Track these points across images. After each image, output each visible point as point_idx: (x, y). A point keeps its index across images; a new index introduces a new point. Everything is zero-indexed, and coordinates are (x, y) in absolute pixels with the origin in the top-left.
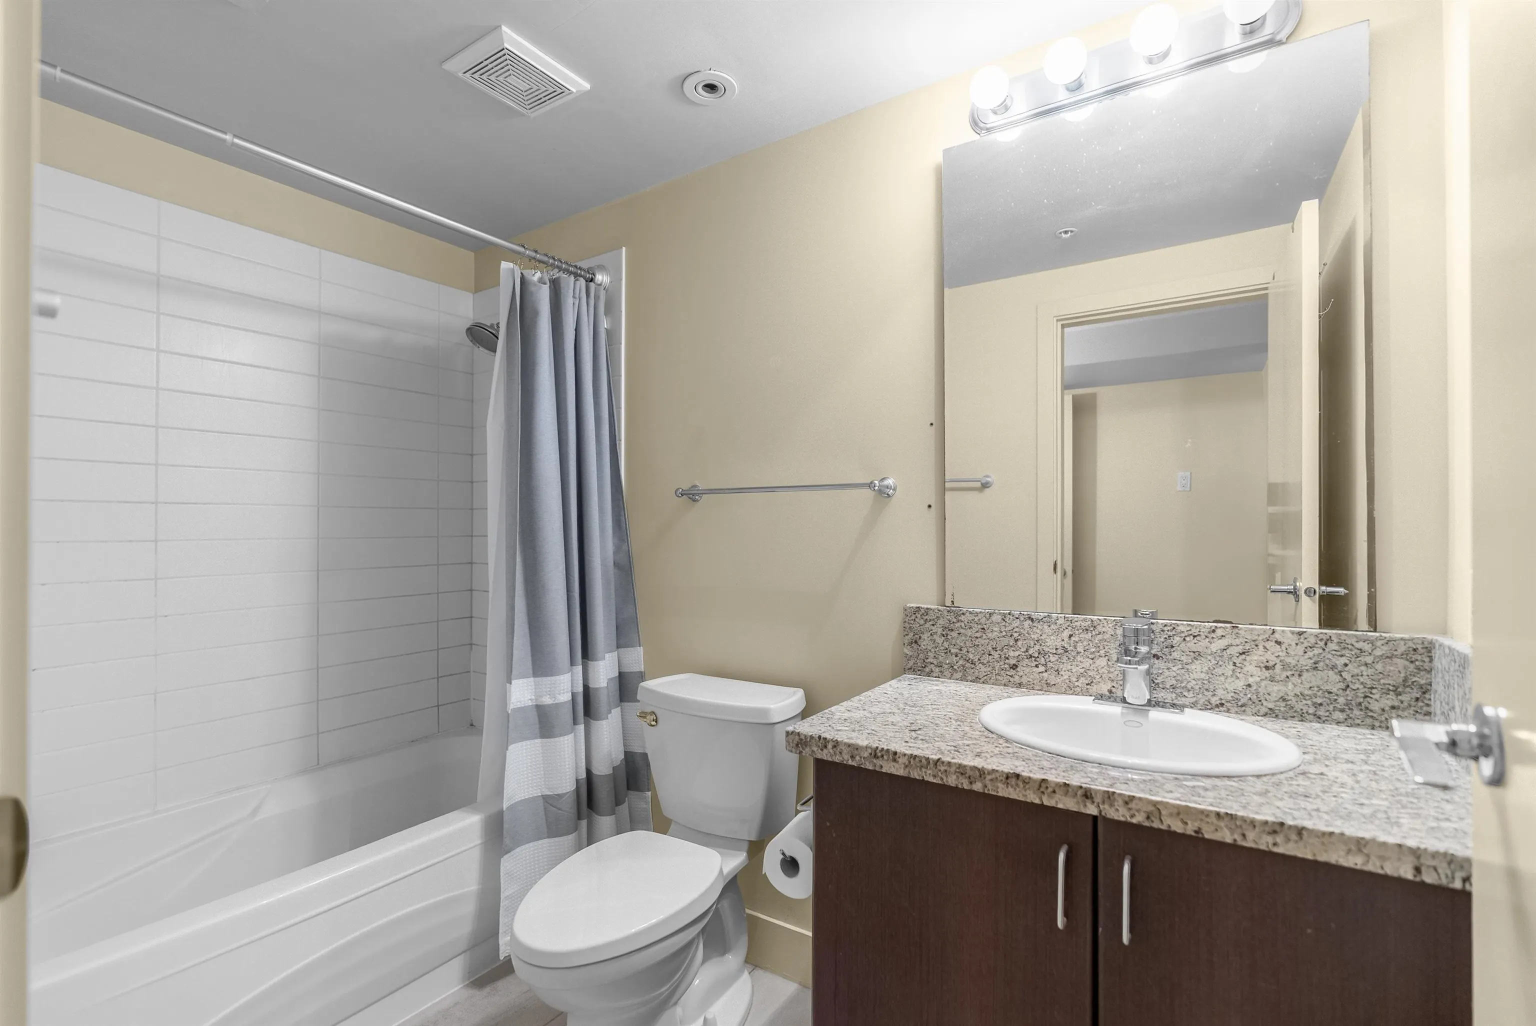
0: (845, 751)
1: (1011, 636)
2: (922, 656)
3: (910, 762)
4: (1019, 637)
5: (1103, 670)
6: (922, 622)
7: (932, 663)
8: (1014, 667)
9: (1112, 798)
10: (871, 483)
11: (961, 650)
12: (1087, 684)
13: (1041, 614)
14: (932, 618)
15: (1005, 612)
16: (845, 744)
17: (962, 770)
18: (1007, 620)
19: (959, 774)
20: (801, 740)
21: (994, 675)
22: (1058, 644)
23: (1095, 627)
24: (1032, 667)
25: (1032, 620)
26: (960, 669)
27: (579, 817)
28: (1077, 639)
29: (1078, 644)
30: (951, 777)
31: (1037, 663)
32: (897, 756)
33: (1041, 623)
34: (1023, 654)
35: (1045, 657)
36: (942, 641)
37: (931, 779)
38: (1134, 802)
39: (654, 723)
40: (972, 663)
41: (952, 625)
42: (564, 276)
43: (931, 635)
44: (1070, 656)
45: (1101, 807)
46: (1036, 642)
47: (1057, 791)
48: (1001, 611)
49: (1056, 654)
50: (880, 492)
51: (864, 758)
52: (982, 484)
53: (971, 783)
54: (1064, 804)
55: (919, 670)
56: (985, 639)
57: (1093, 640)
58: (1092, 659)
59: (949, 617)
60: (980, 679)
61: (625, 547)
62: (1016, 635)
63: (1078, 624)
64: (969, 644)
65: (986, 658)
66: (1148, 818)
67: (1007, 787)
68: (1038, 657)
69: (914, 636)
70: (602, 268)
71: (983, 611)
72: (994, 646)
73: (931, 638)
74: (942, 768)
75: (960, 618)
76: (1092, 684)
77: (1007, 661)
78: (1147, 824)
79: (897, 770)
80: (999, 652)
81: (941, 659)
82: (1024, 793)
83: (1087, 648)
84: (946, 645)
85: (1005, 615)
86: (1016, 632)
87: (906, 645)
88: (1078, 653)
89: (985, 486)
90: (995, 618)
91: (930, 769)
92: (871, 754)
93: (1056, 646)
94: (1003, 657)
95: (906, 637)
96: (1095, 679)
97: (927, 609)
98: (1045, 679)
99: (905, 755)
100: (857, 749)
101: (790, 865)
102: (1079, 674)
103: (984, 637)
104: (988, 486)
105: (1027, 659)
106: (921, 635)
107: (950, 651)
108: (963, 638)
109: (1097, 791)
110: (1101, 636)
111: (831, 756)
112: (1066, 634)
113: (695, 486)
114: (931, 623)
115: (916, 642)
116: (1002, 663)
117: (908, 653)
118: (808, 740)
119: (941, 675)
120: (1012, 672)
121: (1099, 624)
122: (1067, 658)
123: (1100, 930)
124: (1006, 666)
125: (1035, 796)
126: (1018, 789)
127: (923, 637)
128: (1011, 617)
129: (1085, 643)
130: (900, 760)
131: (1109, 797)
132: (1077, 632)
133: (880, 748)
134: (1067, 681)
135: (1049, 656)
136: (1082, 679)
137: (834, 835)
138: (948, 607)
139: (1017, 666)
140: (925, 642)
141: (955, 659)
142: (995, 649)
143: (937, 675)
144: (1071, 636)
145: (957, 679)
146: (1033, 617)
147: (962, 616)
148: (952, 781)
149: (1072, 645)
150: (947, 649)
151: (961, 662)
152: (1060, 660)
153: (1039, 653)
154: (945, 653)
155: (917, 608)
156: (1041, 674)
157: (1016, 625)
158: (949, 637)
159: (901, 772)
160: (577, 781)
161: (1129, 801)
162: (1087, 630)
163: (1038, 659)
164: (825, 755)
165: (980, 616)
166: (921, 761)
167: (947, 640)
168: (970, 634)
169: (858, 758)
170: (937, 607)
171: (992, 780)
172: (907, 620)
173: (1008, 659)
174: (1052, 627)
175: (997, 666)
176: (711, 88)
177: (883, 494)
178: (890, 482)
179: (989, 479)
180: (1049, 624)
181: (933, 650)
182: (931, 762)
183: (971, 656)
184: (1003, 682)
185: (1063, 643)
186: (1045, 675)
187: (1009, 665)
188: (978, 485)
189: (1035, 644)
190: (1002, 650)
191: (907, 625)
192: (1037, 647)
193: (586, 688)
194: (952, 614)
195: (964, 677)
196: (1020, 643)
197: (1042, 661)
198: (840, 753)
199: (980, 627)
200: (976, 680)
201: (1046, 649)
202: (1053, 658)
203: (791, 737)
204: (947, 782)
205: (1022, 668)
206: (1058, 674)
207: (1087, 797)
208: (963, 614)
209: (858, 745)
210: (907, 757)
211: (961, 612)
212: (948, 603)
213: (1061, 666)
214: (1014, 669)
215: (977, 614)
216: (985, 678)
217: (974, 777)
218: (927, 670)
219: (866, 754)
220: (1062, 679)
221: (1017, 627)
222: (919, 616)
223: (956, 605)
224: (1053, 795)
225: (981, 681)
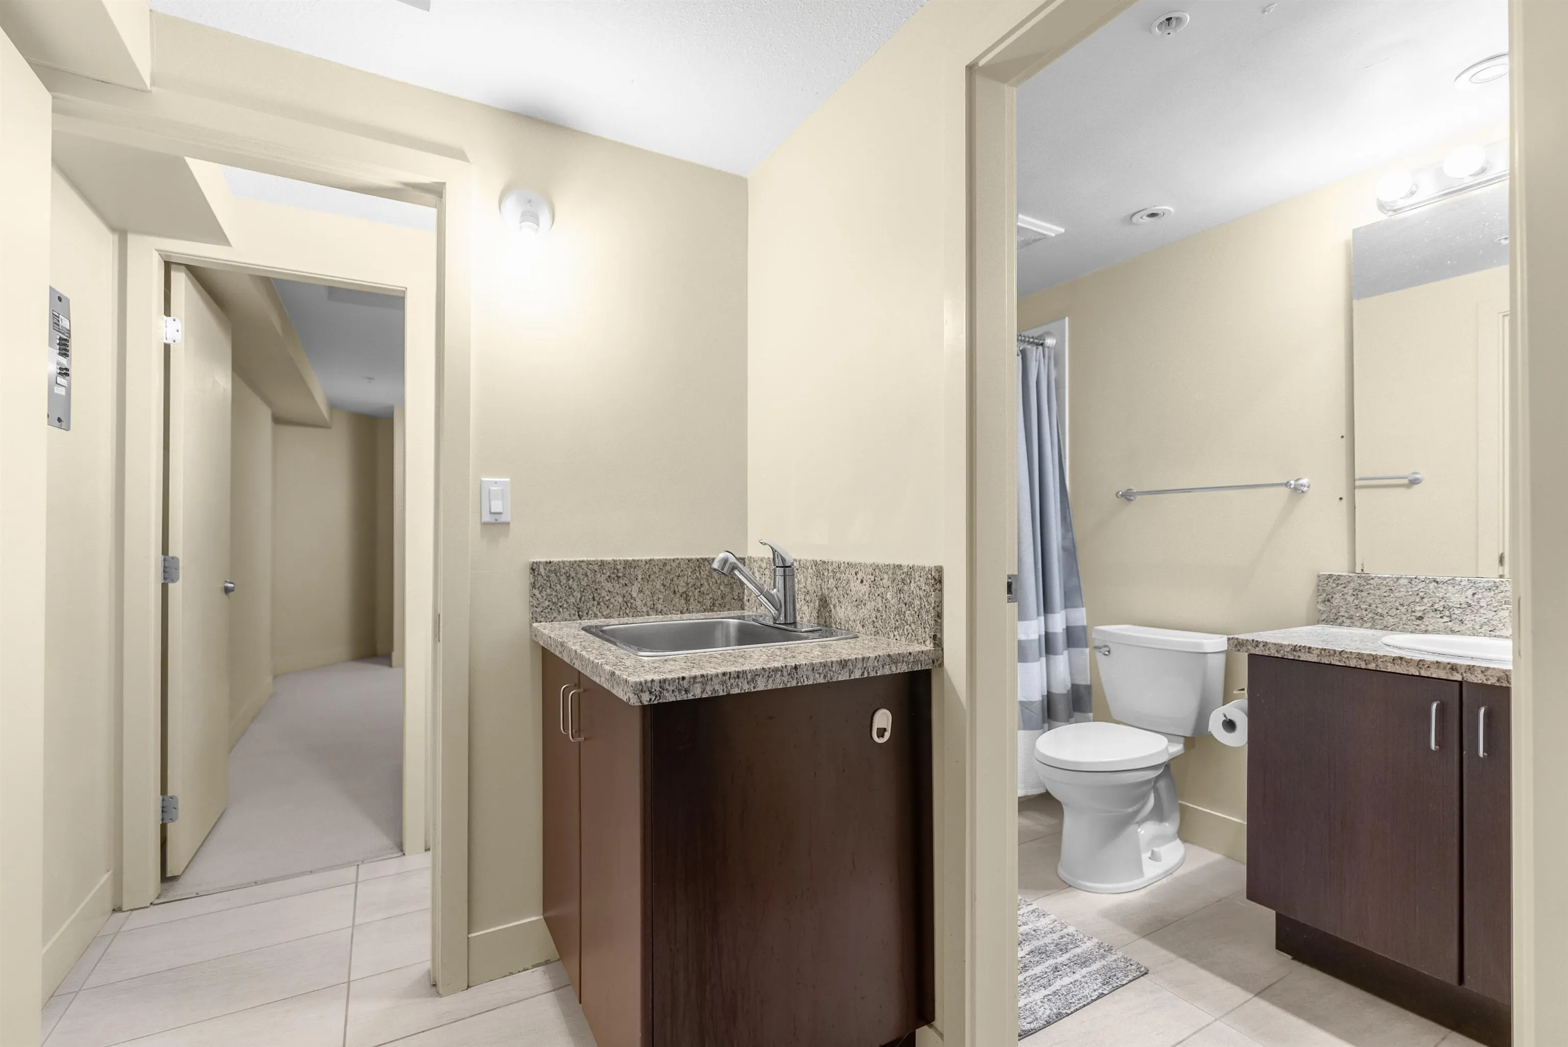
0: (1273, 647)
1: (1418, 594)
2: (1334, 611)
3: (1321, 653)
4: (1425, 596)
5: (1505, 620)
6: (1334, 585)
7: (1343, 616)
8: (1420, 618)
9: (1472, 669)
10: (1288, 482)
11: (1370, 606)
12: (1491, 631)
13: (1446, 578)
14: (1343, 582)
15: (1412, 577)
16: (1273, 644)
17: (1360, 656)
18: (1413, 583)
19: (1358, 659)
20: (1239, 642)
21: (1401, 624)
22: (1462, 600)
23: (1497, 587)
24: (1437, 618)
25: (1437, 582)
26: (1369, 620)
27: (1044, 722)
28: (1480, 596)
29: (1481, 601)
30: (1353, 661)
31: (1442, 615)
32: (1312, 650)
33: (1446, 585)
34: (1429, 608)
35: (1450, 610)
36: (1352, 600)
37: (1338, 663)
38: (1490, 671)
39: (1107, 653)
40: (1380, 616)
41: (1362, 587)
42: (1029, 347)
43: (1343, 595)
44: (1473, 609)
45: (1465, 675)
46: (1441, 599)
47: (1431, 666)
48: (1408, 576)
49: (1460, 608)
50: (1296, 489)
51: (1287, 652)
52: (1410, 480)
53: (1366, 664)
54: (1437, 674)
55: (1332, 621)
56: (1393, 598)
57: (1495, 597)
58: (1495, 611)
59: (1359, 581)
60: (1388, 627)
61: (1070, 535)
62: (1421, 594)
63: (1481, 585)
64: (1378, 601)
65: (1394, 612)
66: (1498, 680)
67: (1395, 665)
68: (1443, 611)
69: (1327, 596)
70: (1049, 334)
71: (1391, 576)
72: (1401, 603)
73: (1343, 597)
74: (1346, 656)
75: (1369, 582)
76: (1495, 631)
77: (1413, 614)
78: (1498, 684)
79: (1313, 658)
80: (1406, 607)
81: (1352, 613)
82: (1408, 669)
83: (1490, 603)
84: (1356, 602)
85: (1411, 579)
86: (1422, 592)
87: (1319, 603)
88: (1481, 607)
89: (1414, 482)
90: (1402, 581)
91: (1337, 656)
92: (1291, 649)
93: (1460, 601)
94: (1410, 610)
95: (1320, 597)
96: (1497, 626)
97: (1339, 575)
98: (1450, 627)
99: (1317, 649)
100: (1281, 646)
101: (1230, 725)
102: (1482, 623)
103: (1392, 595)
104: (1417, 482)
105: (1433, 612)
106: (1333, 595)
107: (1360, 607)
108: (1372, 597)
109: (1461, 666)
110: (1503, 594)
111: (1262, 651)
112: (1470, 592)
113: (1130, 490)
114: (1342, 586)
115: (1328, 601)
116: (1408, 615)
117: (1321, 608)
118: (1245, 642)
119: (1352, 624)
120: (1418, 622)
121: (1501, 585)
122: (1470, 611)
123: (1464, 752)
124: (1413, 617)
125: (1415, 670)
126: (1402, 666)
127: (1335, 596)
128: (1418, 581)
129: (1488, 599)
130: (1314, 652)
131: (1470, 668)
132: (1480, 591)
133: (1299, 645)
134: (1471, 629)
135: (1453, 610)
136: (1485, 626)
137: (1263, 701)
138: (1358, 574)
139: (1422, 618)
140: (1337, 600)
141: (1365, 613)
142: (1402, 605)
143: (1348, 625)
144: (1474, 594)
145: (1367, 628)
146: (1438, 580)
147: (1372, 580)
148: (1353, 663)
149: (1476, 601)
150: (1357, 605)
151: (1370, 615)
152: (1463, 613)
153: (1444, 608)
154: (1356, 608)
155: (1329, 575)
156: (1446, 624)
157: (1422, 586)
158: (1359, 596)
159: (1315, 659)
160: (1043, 696)
161: (1485, 670)
162: (1490, 589)
163: (1442, 612)
164: (1257, 651)
165: (1388, 580)
166: (1329, 652)
167: (1357, 599)
168: (1378, 594)
169: (1282, 652)
170: (1347, 574)
171: (1382, 662)
172: (1320, 584)
173: (1414, 612)
174: (1456, 587)
175: (1404, 618)
176: (1153, 215)
177: (1298, 491)
178: (1304, 481)
179: (1417, 476)
180: (1453, 585)
181: (1344, 606)
182: (1337, 652)
183: (1380, 610)
184: (1410, 630)
185: (1467, 600)
186: (1450, 624)
187: (1416, 617)
188: (1406, 481)
189: (1440, 601)
190: (1409, 605)
191: (1320, 588)
192: (1442, 603)
193: (1047, 634)
194: (1362, 579)
195: (1373, 626)
196: (1425, 600)
197: (1447, 613)
198: (1269, 649)
199: (1388, 588)
200: (1385, 628)
201: (1451, 605)
202: (1457, 612)
203: (1231, 642)
204: (1349, 664)
205: (1428, 619)
206: (1462, 623)
207: (1453, 670)
208: (1372, 579)
209: (1282, 644)
210: (1319, 650)
211: (1371, 577)
212: (1358, 570)
213: (1465, 617)
214: (1420, 620)
215: (1385, 579)
216: (1393, 626)
217: (1368, 661)
218: (1339, 621)
219: (1289, 649)
220: (1466, 627)
221: (1423, 588)
222: (1331, 581)
223: (1365, 572)
224: (1429, 669)
225: (1389, 629)
